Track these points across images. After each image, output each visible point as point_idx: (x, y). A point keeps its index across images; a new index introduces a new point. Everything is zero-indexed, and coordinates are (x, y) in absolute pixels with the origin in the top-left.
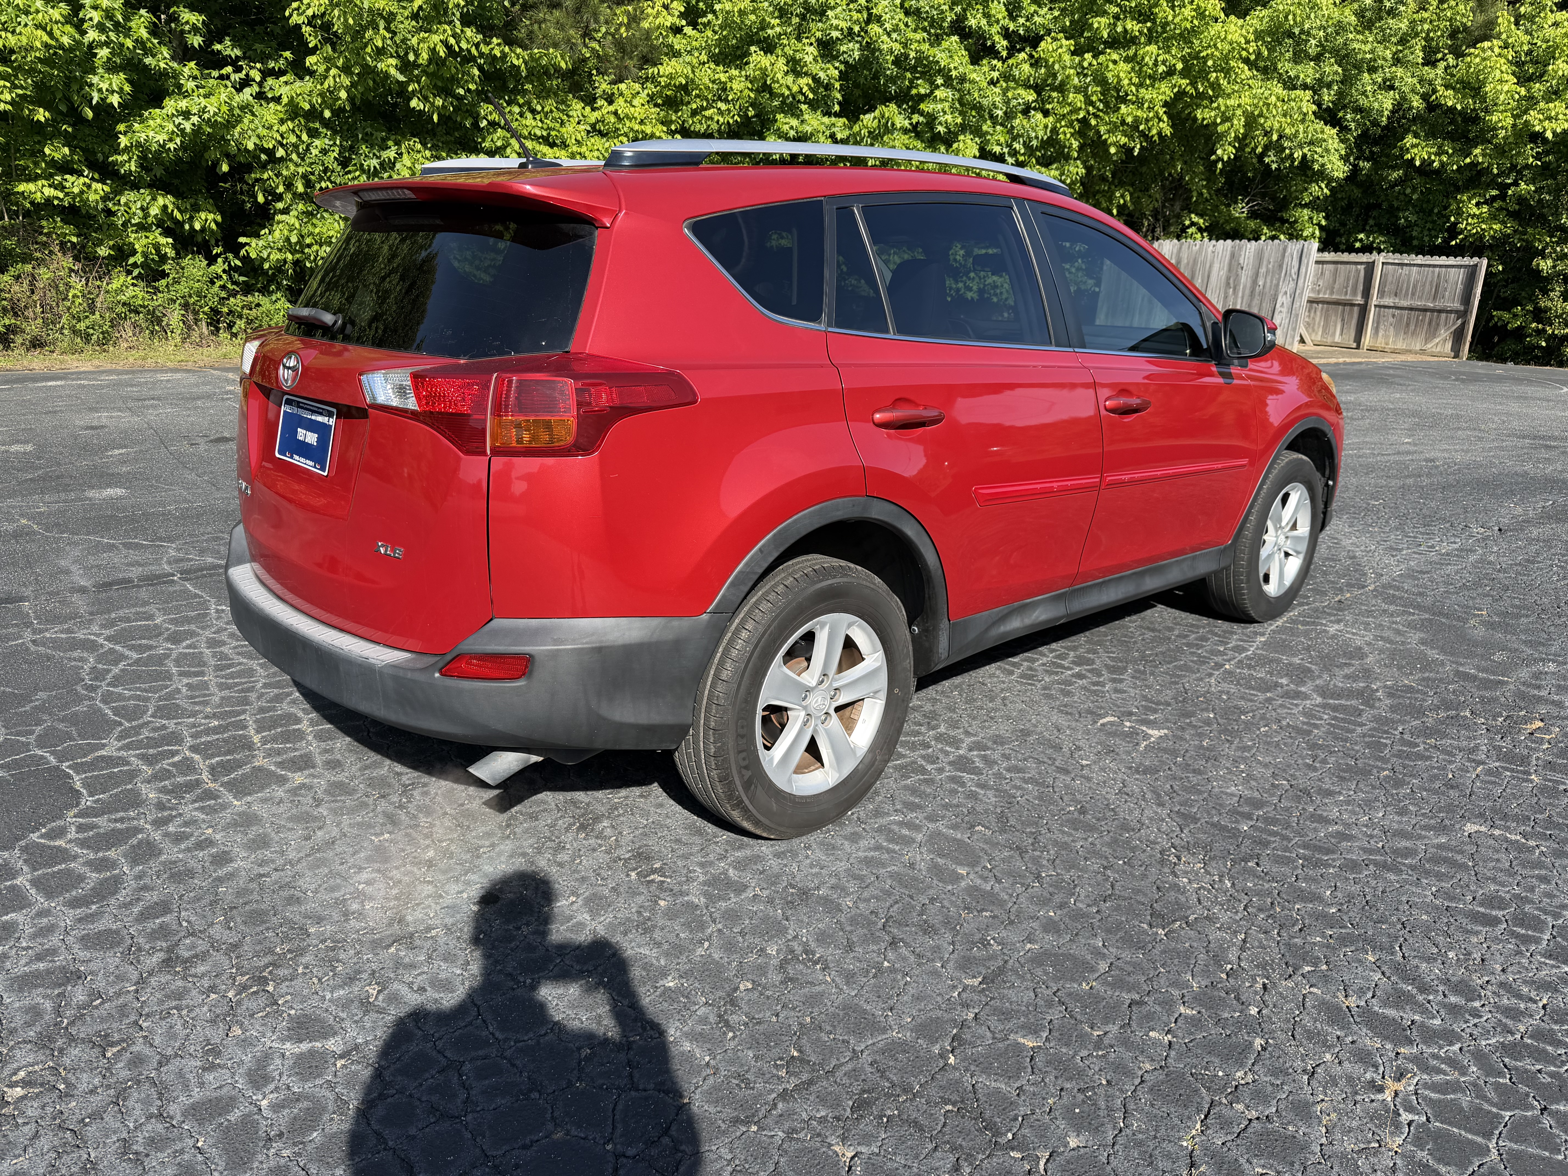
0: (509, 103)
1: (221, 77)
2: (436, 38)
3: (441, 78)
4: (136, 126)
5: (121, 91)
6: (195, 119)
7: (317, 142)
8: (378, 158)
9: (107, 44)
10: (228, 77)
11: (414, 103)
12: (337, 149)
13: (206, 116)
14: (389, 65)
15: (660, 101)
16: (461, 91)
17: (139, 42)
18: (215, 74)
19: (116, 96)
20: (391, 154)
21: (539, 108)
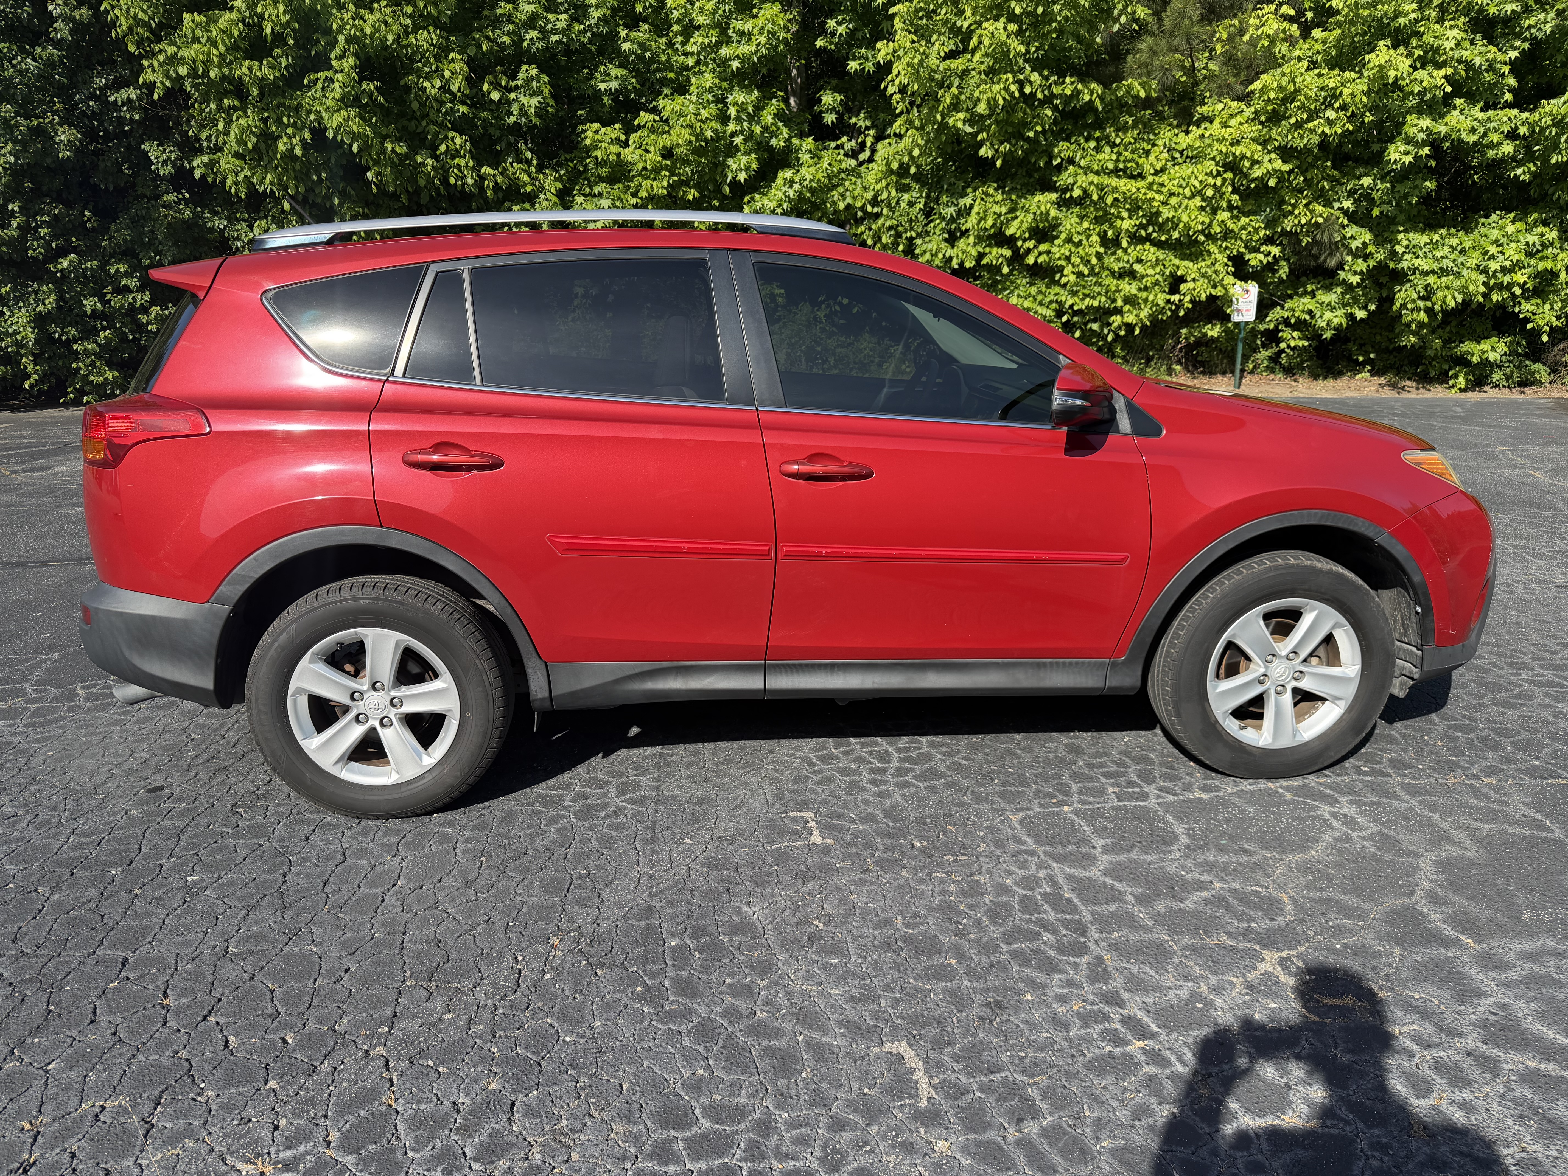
0: (1087, 140)
1: (837, 147)
2: (996, 88)
3: (1012, 124)
4: (757, 196)
5: (747, 169)
6: (797, 187)
7: (906, 197)
8: (956, 205)
9: (742, 132)
10: (842, 146)
11: (982, 152)
12: (923, 201)
13: (805, 183)
14: (958, 120)
15: (1263, 118)
16: (1031, 134)
17: (765, 128)
18: (833, 144)
19: (744, 173)
20: (968, 201)
21: (1118, 141)
